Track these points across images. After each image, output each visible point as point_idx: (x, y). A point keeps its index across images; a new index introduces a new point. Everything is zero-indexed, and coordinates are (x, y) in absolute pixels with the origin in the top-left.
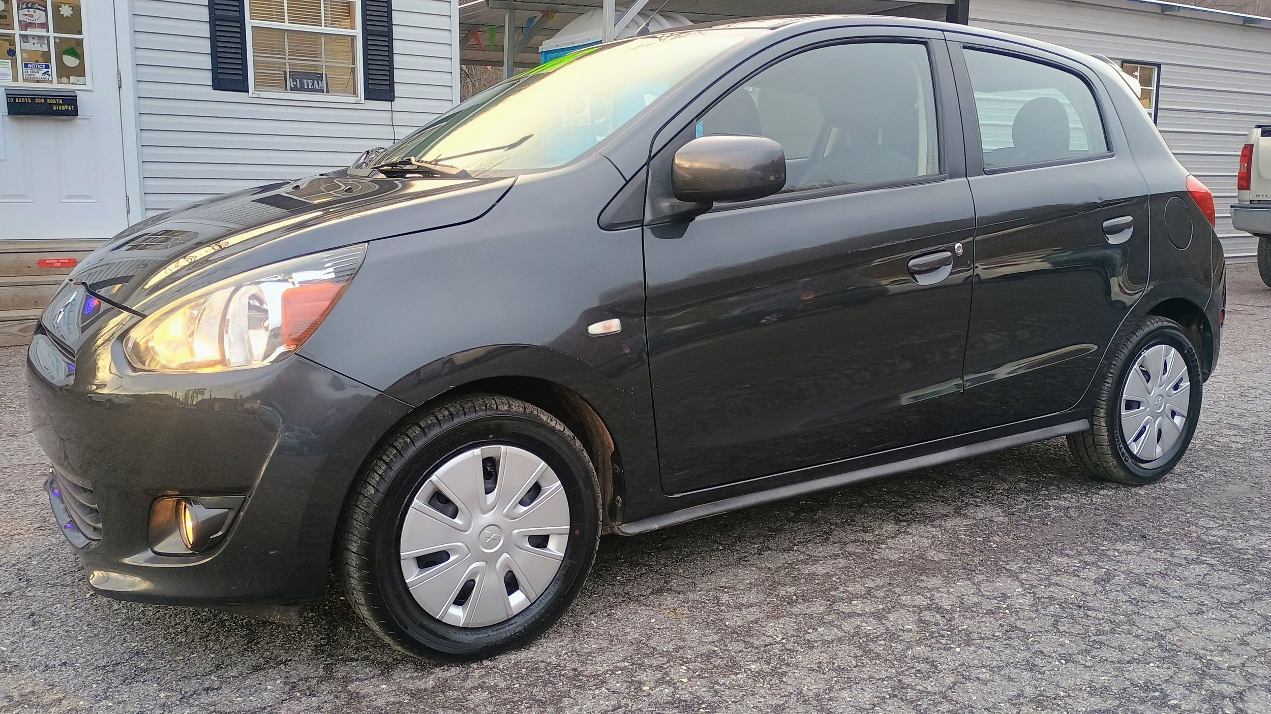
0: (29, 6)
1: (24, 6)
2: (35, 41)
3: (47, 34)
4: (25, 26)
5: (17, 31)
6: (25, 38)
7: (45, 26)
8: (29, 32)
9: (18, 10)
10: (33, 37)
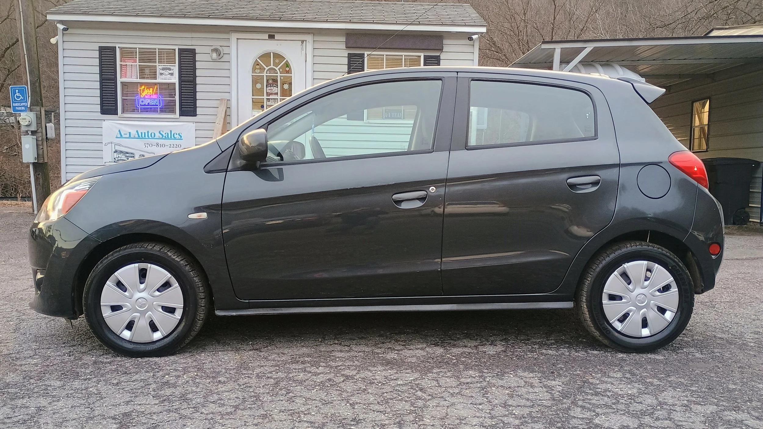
0: (271, 85)
1: (269, 86)
2: (272, 101)
3: (277, 98)
4: (268, 94)
5: (265, 97)
6: (268, 100)
7: (277, 94)
8: (271, 97)
9: (266, 88)
10: (272, 99)
